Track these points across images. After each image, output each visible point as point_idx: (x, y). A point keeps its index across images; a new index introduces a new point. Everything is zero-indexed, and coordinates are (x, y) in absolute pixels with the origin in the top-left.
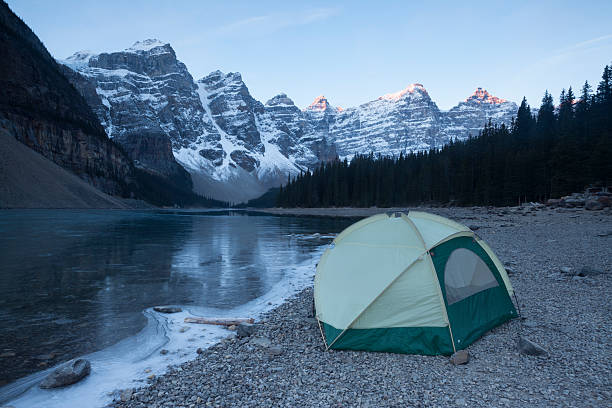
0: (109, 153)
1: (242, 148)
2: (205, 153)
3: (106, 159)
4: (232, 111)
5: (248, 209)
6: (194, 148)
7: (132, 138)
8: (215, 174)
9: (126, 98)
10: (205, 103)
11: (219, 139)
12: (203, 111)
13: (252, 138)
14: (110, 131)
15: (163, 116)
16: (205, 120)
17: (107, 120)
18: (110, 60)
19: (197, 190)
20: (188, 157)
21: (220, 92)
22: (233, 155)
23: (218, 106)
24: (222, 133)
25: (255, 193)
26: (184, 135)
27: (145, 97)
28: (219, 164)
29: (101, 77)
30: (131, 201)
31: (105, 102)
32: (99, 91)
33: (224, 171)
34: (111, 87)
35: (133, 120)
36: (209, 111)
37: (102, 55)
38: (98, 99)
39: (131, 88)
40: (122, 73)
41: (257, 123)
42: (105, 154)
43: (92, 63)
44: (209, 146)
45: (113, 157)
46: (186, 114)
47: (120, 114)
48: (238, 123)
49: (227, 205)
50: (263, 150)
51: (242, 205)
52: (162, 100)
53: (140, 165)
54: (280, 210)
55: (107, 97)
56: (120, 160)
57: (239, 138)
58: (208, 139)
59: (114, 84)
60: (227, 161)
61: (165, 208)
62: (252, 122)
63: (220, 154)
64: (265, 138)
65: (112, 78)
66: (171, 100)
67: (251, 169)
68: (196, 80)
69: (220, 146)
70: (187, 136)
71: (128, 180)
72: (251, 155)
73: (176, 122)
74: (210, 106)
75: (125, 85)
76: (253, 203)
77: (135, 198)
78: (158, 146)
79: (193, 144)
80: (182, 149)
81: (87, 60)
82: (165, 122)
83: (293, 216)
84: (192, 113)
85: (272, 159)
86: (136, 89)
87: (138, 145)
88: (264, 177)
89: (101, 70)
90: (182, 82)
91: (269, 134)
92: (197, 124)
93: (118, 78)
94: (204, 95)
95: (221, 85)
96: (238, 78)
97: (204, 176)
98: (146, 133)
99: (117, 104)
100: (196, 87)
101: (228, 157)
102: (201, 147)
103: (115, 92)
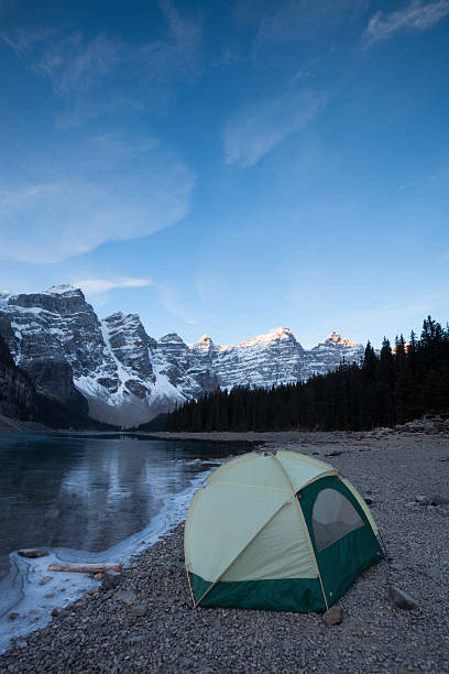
0: (14, 378)
1: (136, 378)
2: (102, 382)
3: (10, 384)
4: (129, 346)
5: (138, 433)
6: (93, 377)
7: (38, 366)
8: (110, 400)
9: (37, 331)
10: (106, 338)
11: (116, 369)
12: (104, 345)
13: (145, 369)
14: (18, 359)
15: (68, 348)
16: (105, 352)
17: (16, 349)
18: (27, 300)
19: (93, 414)
20: (86, 384)
21: (120, 329)
22: (127, 384)
23: (117, 341)
24: (119, 364)
25: (146, 418)
26: (84, 365)
27: (54, 331)
28: (114, 391)
29: (17, 314)
30: (31, 423)
31: (18, 335)
32: (14, 325)
33: (118, 397)
34: (24, 322)
35: (40, 350)
36: (109, 345)
37: (21, 296)
38: (12, 332)
39: (43, 323)
40: (36, 311)
41: (151, 357)
42: (10, 380)
43: (11, 302)
44: (106, 375)
45: (17, 382)
46: (89, 347)
47: (29, 345)
48: (134, 356)
49: (118, 429)
50: (154, 380)
51: (133, 429)
52: (69, 334)
53: (42, 390)
54: (168, 435)
55: (20, 330)
56: (23, 386)
57: (134, 369)
58: (106, 369)
59: (28, 319)
60: (122, 388)
61: (61, 431)
62: (146, 355)
63: (116, 382)
64: (157, 369)
65: (27, 314)
66: (77, 335)
67: (143, 396)
68: (100, 319)
69: (116, 375)
70: (87, 365)
71: (28, 404)
72: (144, 384)
73: (79, 353)
74: (110, 340)
75: (37, 320)
76: (143, 427)
77: (33, 421)
78: (61, 373)
79: (92, 373)
80: (82, 377)
81: (7, 299)
82: (69, 353)
83: (178, 440)
84: (95, 346)
85: (161, 388)
86: (46, 325)
87: (42, 373)
88: (154, 403)
89: (18, 308)
90: (88, 320)
91: (160, 366)
92: (97, 356)
93: (32, 315)
94: (105, 331)
95: (121, 324)
96: (137, 318)
97: (100, 403)
98: (51, 362)
99: (28, 337)
100: (100, 324)
101: (123, 385)
102: (99, 376)
103: (28, 326)
